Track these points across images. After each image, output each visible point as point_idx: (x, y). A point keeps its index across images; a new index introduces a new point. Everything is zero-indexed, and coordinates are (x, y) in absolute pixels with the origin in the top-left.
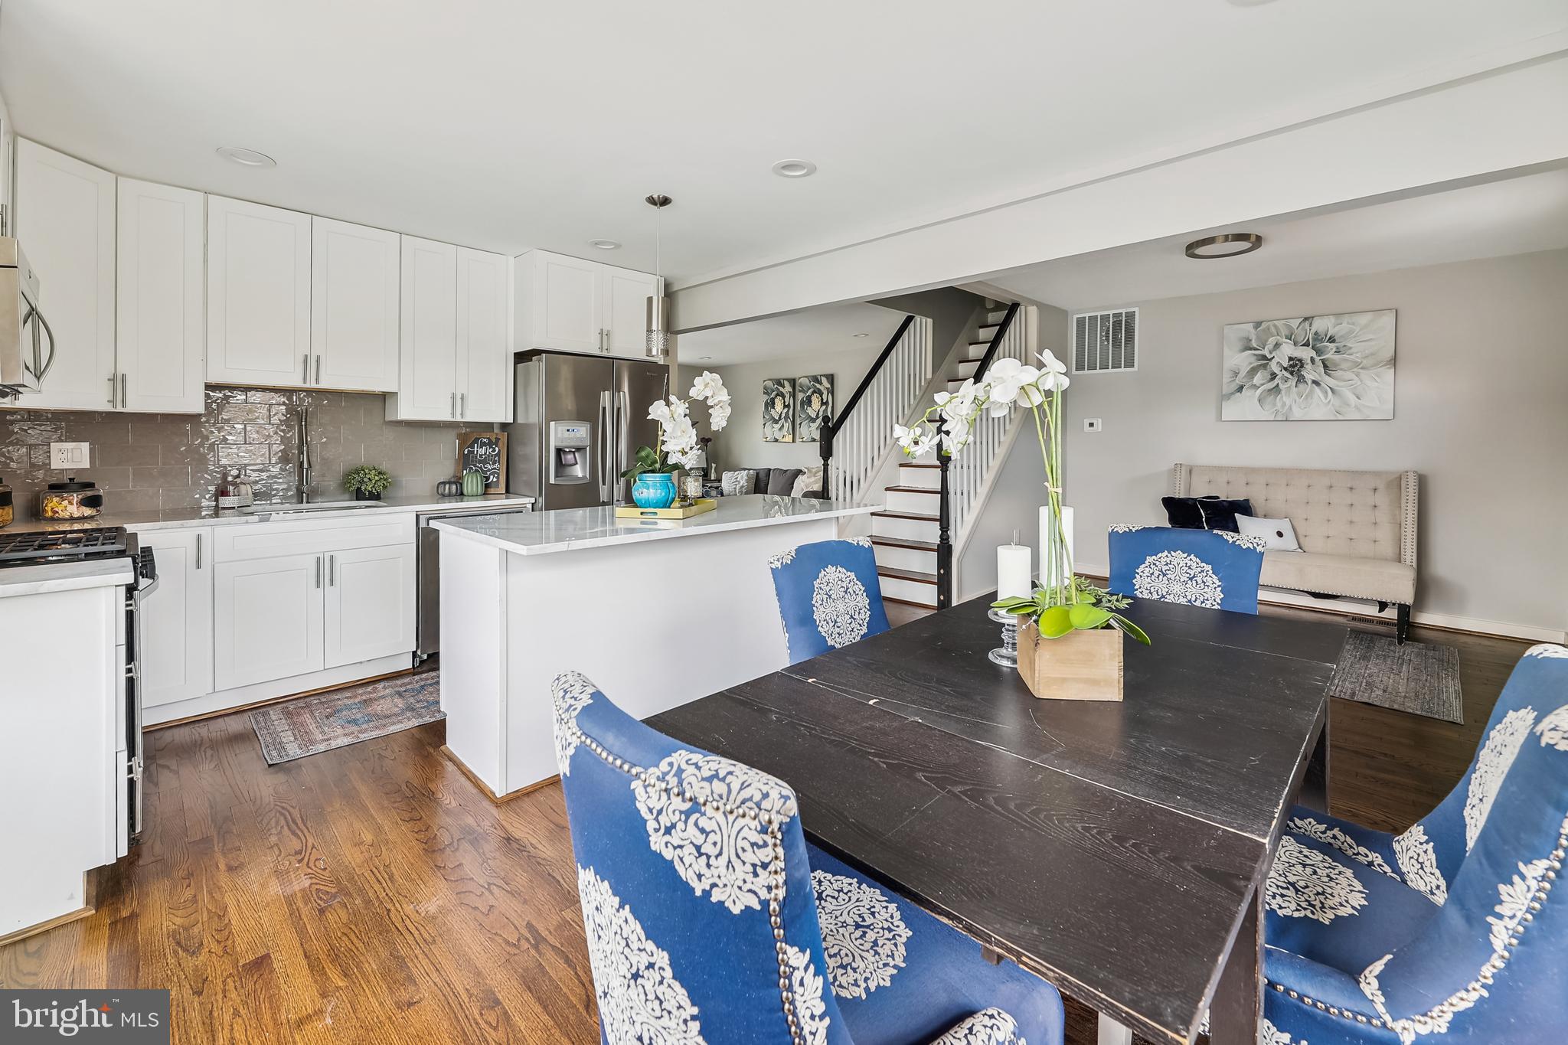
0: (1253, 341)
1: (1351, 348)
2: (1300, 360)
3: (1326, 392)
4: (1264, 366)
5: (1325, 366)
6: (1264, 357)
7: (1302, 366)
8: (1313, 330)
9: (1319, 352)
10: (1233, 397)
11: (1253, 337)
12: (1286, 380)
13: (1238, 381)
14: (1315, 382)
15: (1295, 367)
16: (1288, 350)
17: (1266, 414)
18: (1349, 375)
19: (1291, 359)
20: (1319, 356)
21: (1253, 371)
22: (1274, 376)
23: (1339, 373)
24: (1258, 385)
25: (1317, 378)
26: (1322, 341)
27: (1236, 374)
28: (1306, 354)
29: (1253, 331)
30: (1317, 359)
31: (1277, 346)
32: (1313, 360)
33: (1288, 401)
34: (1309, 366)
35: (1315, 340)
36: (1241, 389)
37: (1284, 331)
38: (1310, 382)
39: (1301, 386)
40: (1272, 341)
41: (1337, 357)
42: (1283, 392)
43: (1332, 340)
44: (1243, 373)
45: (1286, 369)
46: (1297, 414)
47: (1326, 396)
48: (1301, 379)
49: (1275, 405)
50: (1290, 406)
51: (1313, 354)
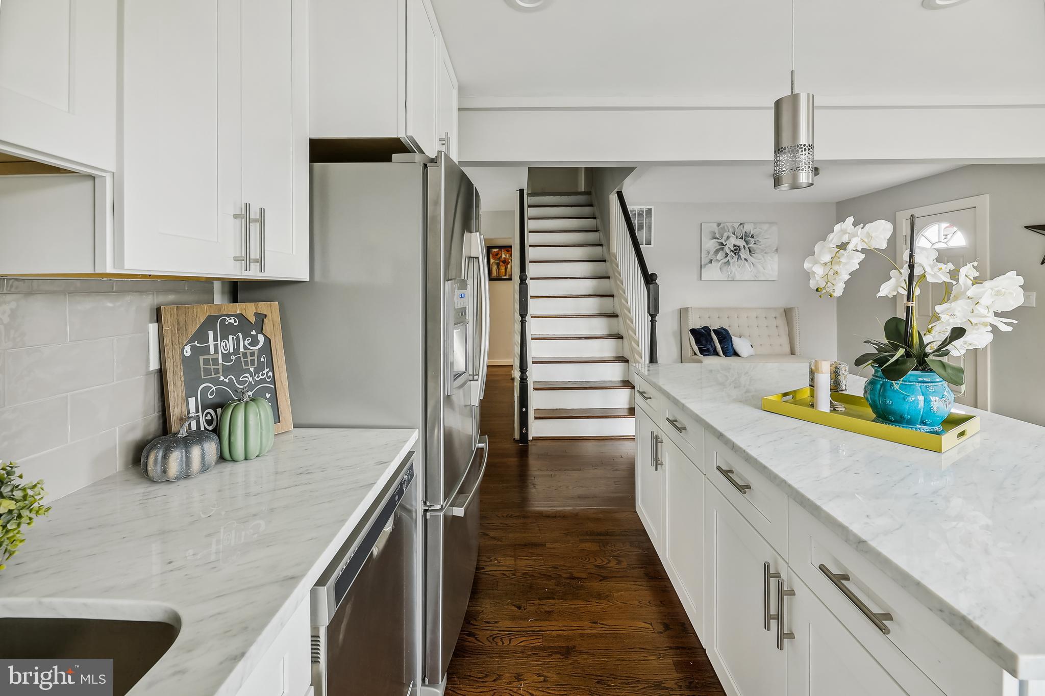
0: (717, 234)
1: (760, 242)
2: (739, 247)
3: (750, 265)
4: (722, 249)
5: (750, 251)
6: (722, 244)
7: (740, 250)
8: (744, 231)
9: (747, 243)
10: (707, 266)
11: (717, 231)
12: (733, 257)
13: (710, 257)
14: (745, 259)
15: (737, 250)
16: (733, 241)
17: (722, 276)
18: (760, 256)
19: (735, 246)
20: (747, 245)
21: (717, 251)
22: (727, 255)
23: (756, 255)
24: (720, 260)
25: (747, 258)
26: (748, 237)
27: (709, 252)
28: (741, 243)
29: (716, 227)
30: (746, 246)
31: (728, 237)
32: (744, 246)
33: (734, 269)
34: (742, 250)
35: (745, 236)
36: (711, 261)
37: (731, 230)
38: (743, 259)
39: (739, 261)
40: (726, 235)
41: (754, 246)
42: (731, 264)
43: (752, 237)
44: (712, 253)
45: (732, 251)
46: (738, 277)
47: (750, 267)
48: (739, 257)
49: (728, 272)
50: (735, 273)
51: (745, 244)
